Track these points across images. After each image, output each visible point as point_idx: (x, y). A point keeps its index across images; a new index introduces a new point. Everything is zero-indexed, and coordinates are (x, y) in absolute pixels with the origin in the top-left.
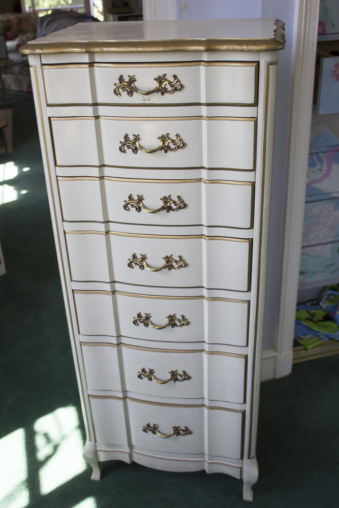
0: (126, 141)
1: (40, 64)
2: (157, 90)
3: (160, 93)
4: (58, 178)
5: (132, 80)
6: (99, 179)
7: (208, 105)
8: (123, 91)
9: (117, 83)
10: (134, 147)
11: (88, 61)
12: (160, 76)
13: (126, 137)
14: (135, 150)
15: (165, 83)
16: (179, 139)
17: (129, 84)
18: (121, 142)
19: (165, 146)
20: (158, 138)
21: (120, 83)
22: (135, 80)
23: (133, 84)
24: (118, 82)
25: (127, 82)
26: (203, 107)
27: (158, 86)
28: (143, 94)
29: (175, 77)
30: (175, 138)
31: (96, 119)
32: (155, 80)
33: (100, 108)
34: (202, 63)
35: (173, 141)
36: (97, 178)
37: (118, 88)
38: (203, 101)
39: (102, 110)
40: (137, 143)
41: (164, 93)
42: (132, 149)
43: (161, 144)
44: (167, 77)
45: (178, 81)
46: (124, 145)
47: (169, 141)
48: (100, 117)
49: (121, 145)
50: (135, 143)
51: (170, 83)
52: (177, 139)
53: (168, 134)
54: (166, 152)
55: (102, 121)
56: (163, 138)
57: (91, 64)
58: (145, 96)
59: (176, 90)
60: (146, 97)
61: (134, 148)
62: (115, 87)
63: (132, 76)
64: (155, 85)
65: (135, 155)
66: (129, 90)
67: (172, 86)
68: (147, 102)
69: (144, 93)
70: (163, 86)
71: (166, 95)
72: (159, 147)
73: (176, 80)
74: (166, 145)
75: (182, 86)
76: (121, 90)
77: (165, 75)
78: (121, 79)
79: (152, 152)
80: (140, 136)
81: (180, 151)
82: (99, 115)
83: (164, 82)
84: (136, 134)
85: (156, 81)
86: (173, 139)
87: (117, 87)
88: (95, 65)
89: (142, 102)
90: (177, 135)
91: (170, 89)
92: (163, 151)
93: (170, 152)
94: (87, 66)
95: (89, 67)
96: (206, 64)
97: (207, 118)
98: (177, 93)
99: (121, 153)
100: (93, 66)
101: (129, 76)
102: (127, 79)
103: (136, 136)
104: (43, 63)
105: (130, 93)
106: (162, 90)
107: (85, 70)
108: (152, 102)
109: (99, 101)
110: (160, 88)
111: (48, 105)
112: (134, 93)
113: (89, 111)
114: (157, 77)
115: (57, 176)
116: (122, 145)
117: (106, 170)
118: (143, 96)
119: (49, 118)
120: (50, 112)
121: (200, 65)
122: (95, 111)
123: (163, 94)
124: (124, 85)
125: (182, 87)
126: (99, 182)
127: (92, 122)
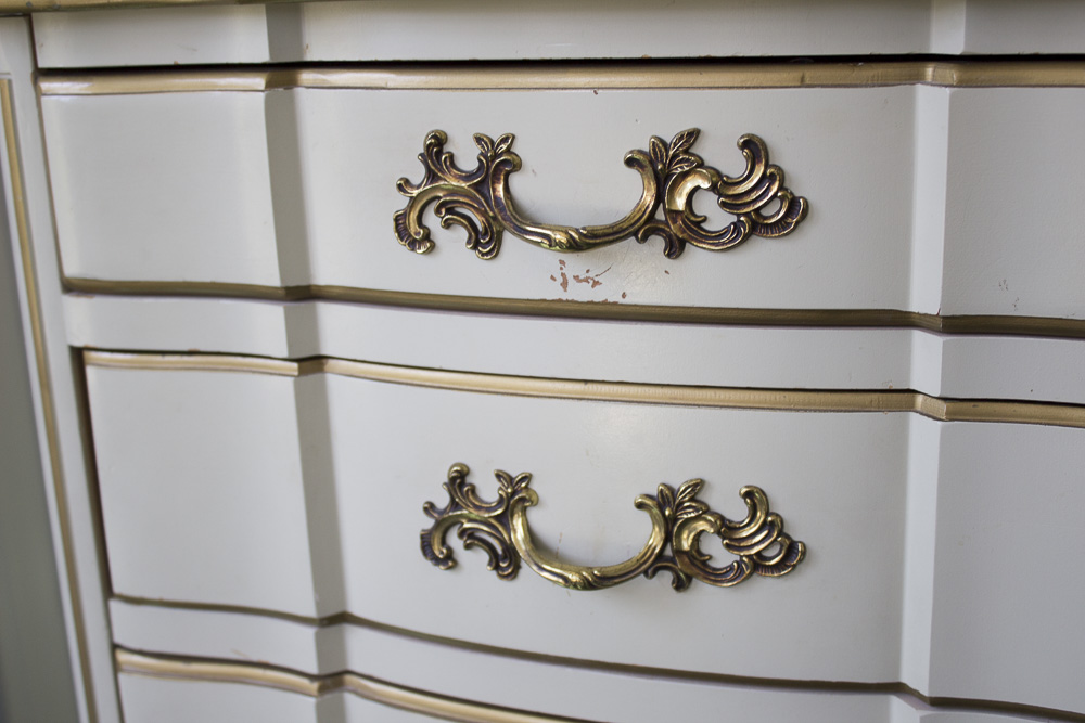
0: (454, 505)
1: (29, 70)
2: (642, 227)
3: (658, 243)
4: (122, 657)
5: (499, 161)
6: (314, 686)
7: (955, 325)
8: (447, 225)
9: (416, 180)
10: (502, 542)
11: (263, 56)
12: (660, 145)
13: (459, 481)
14: (506, 562)
15: (689, 185)
16: (760, 516)
17: (475, 186)
18: (430, 508)
19: (679, 552)
20: (640, 506)
21: (432, 176)
22: (516, 165)
23: (500, 188)
24: (418, 173)
25: (469, 176)
26: (918, 337)
27: (649, 199)
28: (552, 243)
29: (754, 148)
30: (737, 511)
31: (302, 372)
32: (630, 162)
33: (327, 312)
34: (930, 70)
35: (726, 529)
36: (304, 682)
37: (419, 205)
38: (925, 298)
39: (338, 327)
40: (518, 523)
41: (683, 243)
42: (491, 549)
43: (656, 540)
44: (705, 150)
45: (774, 175)
46: (443, 525)
47: (701, 525)
48: (331, 363)
49: (429, 523)
50: (505, 519)
51: (720, 184)
52: (753, 517)
53: (697, 486)
54: (681, 585)
55: (338, 386)
56: (669, 507)
57: (282, 72)
58: (570, 258)
59: (756, 226)
60: (576, 263)
61: (499, 550)
62: (402, 202)
63: (496, 138)
64: (631, 193)
65: (505, 584)
66: (478, 220)
67: (730, 204)
68: (581, 293)
69: (560, 237)
70: (680, 203)
71: (698, 257)
72: (641, 562)
73: (759, 171)
74: (686, 545)
75: (793, 203)
76: (433, 221)
77: (693, 135)
78: (436, 152)
79: (599, 581)
80: (534, 486)
81: (764, 585)
82: (325, 352)
83: (684, 175)
84: (515, 473)
85: (634, 175)
86: (729, 515)
87: (413, 200)
88: (307, 76)
89: (552, 292)
90: (754, 498)
91: (718, 218)
92: (666, 578)
93: (702, 590)
94: (259, 81)
95: (269, 85)
96: (952, 73)
97: (943, 406)
98: (763, 249)
99: (429, 564)
100: (292, 84)
101: (479, 139)
102: (468, 158)
103: (510, 480)
104: (42, 64)
105: (486, 241)
106: (674, 229)
107: (247, 99)
108: (607, 293)
109: (324, 275)
110: (660, 215)
111: (71, 287)
112: (509, 239)
113: (267, 326)
114: (646, 148)
115: (115, 647)
116: (438, 524)
117: (356, 638)
118: (554, 257)
119: (78, 356)
120: (80, 321)
121: (918, 78)
122: (300, 330)
123: (675, 249)
124: (453, 192)
125: (797, 211)
126: (312, 701)
127: (281, 389)
